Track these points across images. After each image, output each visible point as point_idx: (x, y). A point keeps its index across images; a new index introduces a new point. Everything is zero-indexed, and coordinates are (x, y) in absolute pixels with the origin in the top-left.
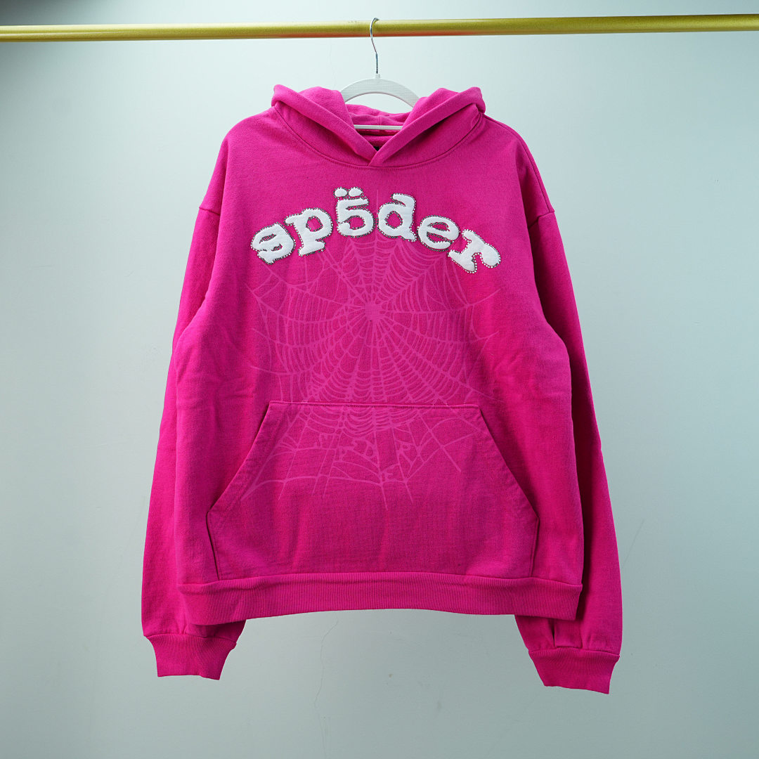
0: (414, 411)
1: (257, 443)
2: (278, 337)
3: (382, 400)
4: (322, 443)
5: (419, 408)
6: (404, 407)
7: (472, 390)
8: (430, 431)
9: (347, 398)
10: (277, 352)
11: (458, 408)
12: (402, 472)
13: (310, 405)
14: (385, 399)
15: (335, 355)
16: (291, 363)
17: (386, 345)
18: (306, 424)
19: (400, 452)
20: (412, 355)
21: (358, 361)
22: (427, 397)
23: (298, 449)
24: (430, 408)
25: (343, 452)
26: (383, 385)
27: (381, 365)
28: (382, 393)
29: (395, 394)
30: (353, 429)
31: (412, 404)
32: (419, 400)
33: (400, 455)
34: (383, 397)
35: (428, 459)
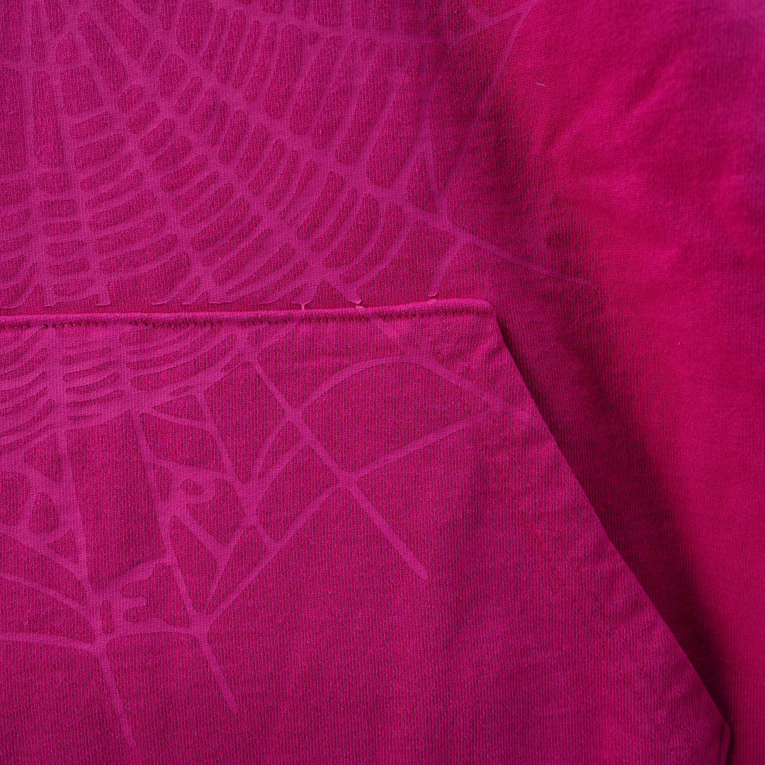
0: (224, 334)
3: (86, 295)
5: (243, 323)
6: (186, 323)
7: (464, 239)
8: (294, 415)
11: (407, 315)
12: (183, 589)
14: (100, 289)
17: (86, 56)
19: (174, 509)
20: (201, 97)
22: (273, 278)
24: (286, 320)
27: (72, 148)
28: (84, 266)
29: (143, 269)
31: (214, 307)
32: (244, 292)
33: (177, 524)
34: (91, 282)
35: (291, 533)
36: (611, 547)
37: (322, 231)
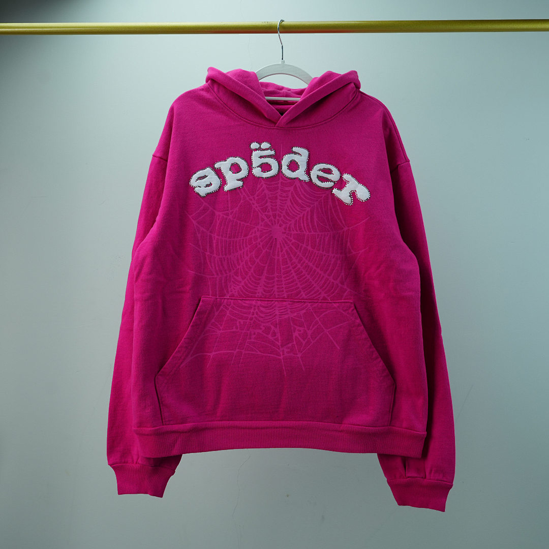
0: (306, 304)
1: (192, 326)
2: (208, 250)
3: (283, 296)
4: (239, 327)
5: (310, 303)
6: (299, 302)
7: (349, 290)
8: (318, 319)
9: (258, 294)
10: (208, 261)
11: (338, 303)
12: (297, 348)
13: (231, 299)
14: (285, 295)
15: (249, 263)
16: (217, 269)
17: (286, 257)
18: (228, 313)
19: (296, 334)
20: (305, 264)
21: (266, 268)
22: (315, 295)
23: (222, 331)
24: (317, 302)
25: (254, 334)
26: (284, 286)
27: (282, 271)
28: (283, 291)
29: (293, 292)
30: (262, 317)
31: (305, 299)
32: (310, 297)
33: (296, 337)
34: (284, 294)
35: (316, 340)
36: (373, 346)
37: (324, 287)
